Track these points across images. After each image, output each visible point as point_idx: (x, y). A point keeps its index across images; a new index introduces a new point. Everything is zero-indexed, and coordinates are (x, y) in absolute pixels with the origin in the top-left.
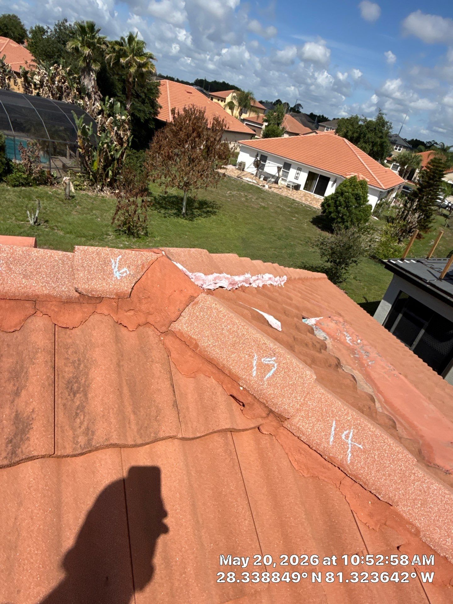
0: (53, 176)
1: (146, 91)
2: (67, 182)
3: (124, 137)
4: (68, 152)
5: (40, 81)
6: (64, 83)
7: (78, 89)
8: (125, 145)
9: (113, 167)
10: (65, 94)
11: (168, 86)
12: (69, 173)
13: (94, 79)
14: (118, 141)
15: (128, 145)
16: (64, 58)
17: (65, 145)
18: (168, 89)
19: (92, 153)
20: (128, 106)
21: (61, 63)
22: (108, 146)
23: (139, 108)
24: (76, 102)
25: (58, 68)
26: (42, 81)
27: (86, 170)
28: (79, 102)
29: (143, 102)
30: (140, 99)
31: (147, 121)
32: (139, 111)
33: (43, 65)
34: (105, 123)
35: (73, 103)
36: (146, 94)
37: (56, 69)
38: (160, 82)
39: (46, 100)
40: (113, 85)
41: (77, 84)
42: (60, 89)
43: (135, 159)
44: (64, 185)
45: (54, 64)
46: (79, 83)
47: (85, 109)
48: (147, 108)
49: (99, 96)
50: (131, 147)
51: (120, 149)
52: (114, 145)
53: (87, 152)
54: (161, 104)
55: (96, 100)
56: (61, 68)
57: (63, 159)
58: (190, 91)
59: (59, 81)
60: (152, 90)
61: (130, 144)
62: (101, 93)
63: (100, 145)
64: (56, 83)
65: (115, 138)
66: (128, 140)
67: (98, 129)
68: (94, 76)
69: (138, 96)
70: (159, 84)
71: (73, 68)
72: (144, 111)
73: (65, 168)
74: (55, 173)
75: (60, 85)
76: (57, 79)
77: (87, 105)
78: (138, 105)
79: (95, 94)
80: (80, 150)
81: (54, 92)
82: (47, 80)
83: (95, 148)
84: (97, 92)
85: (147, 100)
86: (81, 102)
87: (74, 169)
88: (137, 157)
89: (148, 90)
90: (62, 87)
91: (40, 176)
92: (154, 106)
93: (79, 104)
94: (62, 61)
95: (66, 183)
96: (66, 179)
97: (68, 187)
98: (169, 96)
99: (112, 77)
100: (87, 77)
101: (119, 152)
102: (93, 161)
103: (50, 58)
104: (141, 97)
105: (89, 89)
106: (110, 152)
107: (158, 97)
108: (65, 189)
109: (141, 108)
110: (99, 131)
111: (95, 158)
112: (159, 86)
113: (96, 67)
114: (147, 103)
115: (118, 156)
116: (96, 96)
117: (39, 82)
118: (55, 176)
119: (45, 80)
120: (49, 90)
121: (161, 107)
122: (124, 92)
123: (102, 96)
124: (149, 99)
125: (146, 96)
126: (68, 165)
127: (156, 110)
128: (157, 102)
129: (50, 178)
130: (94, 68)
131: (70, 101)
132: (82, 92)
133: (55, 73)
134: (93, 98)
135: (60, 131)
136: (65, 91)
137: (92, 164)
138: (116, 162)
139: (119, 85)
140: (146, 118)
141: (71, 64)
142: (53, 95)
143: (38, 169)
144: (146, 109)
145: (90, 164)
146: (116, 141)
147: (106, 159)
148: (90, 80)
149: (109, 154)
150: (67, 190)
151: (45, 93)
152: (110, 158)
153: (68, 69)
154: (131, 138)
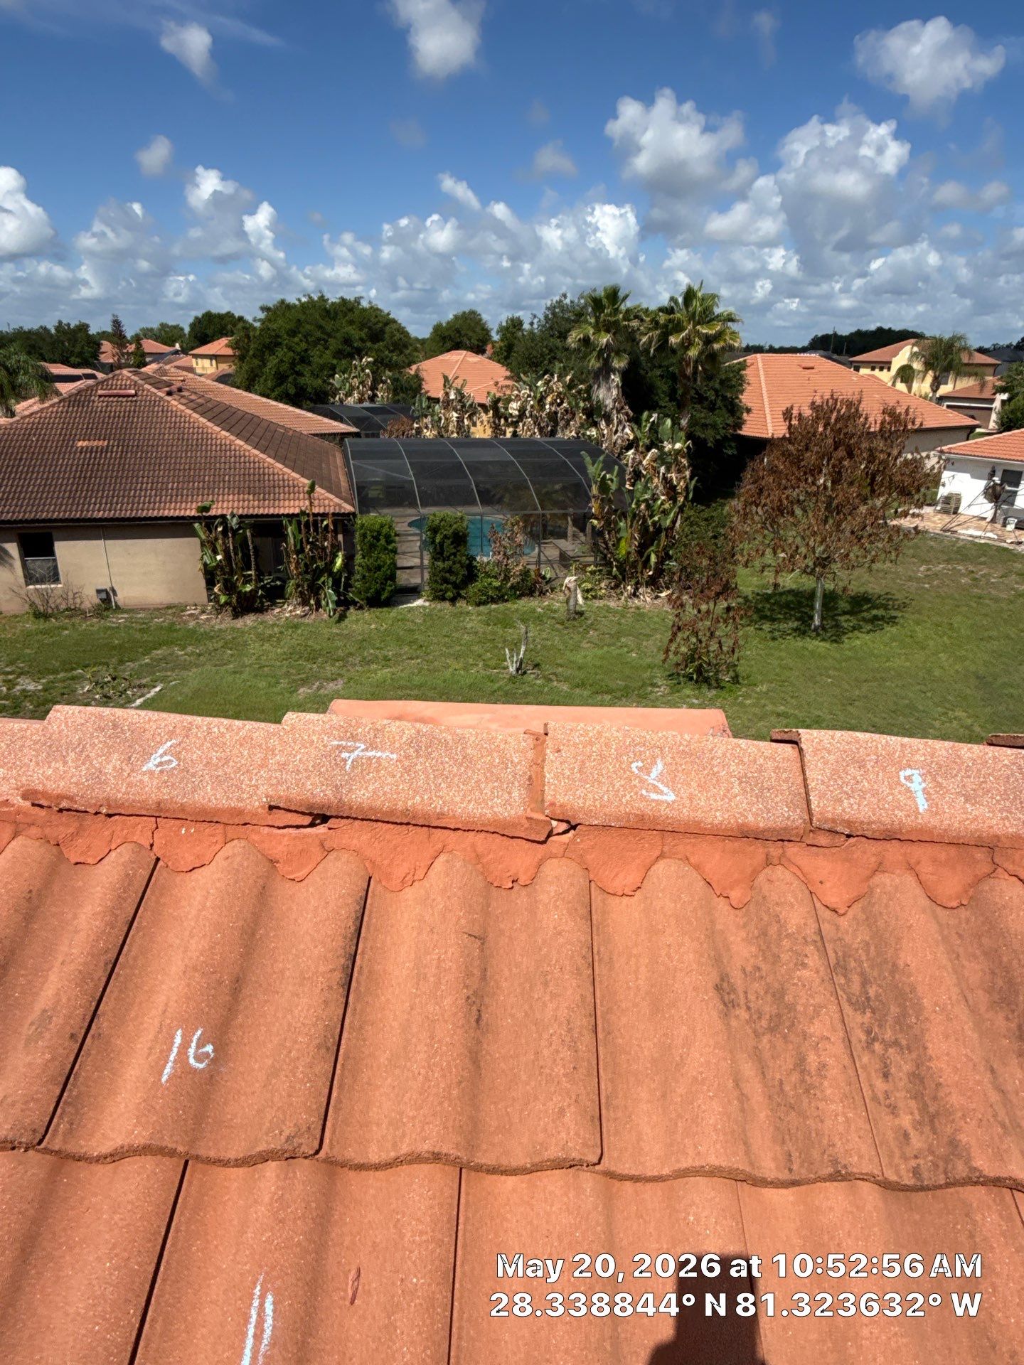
0: (544, 578)
1: (717, 386)
2: (572, 586)
3: (678, 484)
4: (571, 529)
5: (519, 411)
6: (559, 405)
7: (585, 411)
8: (681, 499)
9: (658, 545)
10: (562, 423)
11: (760, 365)
12: (572, 568)
13: (617, 386)
14: (667, 494)
15: (686, 498)
16: (561, 362)
17: (565, 516)
18: (761, 372)
19: (616, 523)
20: (684, 422)
21: (557, 370)
22: (648, 507)
23: (703, 421)
24: (584, 434)
25: (550, 381)
26: (522, 411)
27: (605, 557)
28: (588, 433)
29: (712, 408)
30: (706, 403)
31: (720, 444)
32: (705, 426)
33: (524, 382)
34: (640, 462)
35: (578, 437)
36: (716, 391)
37: (547, 383)
38: (745, 361)
39: (531, 442)
40: (651, 389)
41: (584, 400)
42: (553, 417)
43: (703, 523)
44: (567, 592)
45: (544, 374)
46: (589, 398)
47: (599, 443)
48: (720, 418)
49: (627, 414)
50: (693, 501)
51: (671, 509)
52: (659, 502)
53: (608, 522)
54: (750, 405)
55: (620, 422)
56: (556, 379)
57: (562, 543)
58: (811, 365)
59: (551, 404)
60: (729, 379)
61: (691, 496)
62: (631, 408)
63: (633, 506)
64: (547, 407)
65: (661, 488)
66: (687, 487)
67: (627, 477)
68: (616, 379)
69: (701, 399)
70: (743, 366)
71: (579, 373)
72: (714, 426)
73: (565, 560)
74: (547, 572)
75: (553, 409)
76: (549, 399)
77: (604, 435)
78: (703, 415)
79: (618, 412)
80: (595, 522)
81: (542, 425)
82: (532, 407)
83: (624, 515)
84: (622, 408)
85: (719, 403)
86: (593, 432)
87: (582, 559)
88: (706, 520)
89: (722, 382)
90: (556, 413)
91: (522, 580)
92: (735, 411)
93: (589, 436)
94: (558, 366)
95: (569, 589)
96: (570, 580)
97: (573, 596)
98: (763, 385)
99: (649, 374)
100: (603, 384)
101: (669, 514)
102: (619, 540)
103: (536, 367)
104: (706, 398)
105: (606, 406)
106: (651, 516)
107: (742, 392)
108: (567, 602)
109: (708, 421)
110: (629, 480)
111: (623, 534)
112: (744, 369)
113: (619, 363)
114: (720, 408)
115: (668, 522)
116: (621, 416)
117: (517, 413)
118: (548, 576)
119: (528, 407)
120: (535, 423)
121: (749, 411)
122: (672, 395)
123: (631, 413)
124: (724, 398)
125: (717, 396)
126: (571, 554)
127: (740, 418)
128: (740, 401)
129: (539, 583)
130: (617, 366)
131: (573, 434)
132: (594, 414)
133: (545, 391)
134: (615, 421)
135: (556, 491)
136: (563, 419)
137: (616, 545)
138: (663, 535)
139: (662, 386)
140: (718, 437)
141: (572, 369)
142: (541, 430)
143: (520, 567)
144: (719, 420)
145: (614, 545)
146: (663, 495)
147: (644, 530)
148: (609, 389)
149: (650, 522)
150: (572, 602)
151: (527, 430)
152: (651, 529)
153: (569, 378)
154: (693, 482)
